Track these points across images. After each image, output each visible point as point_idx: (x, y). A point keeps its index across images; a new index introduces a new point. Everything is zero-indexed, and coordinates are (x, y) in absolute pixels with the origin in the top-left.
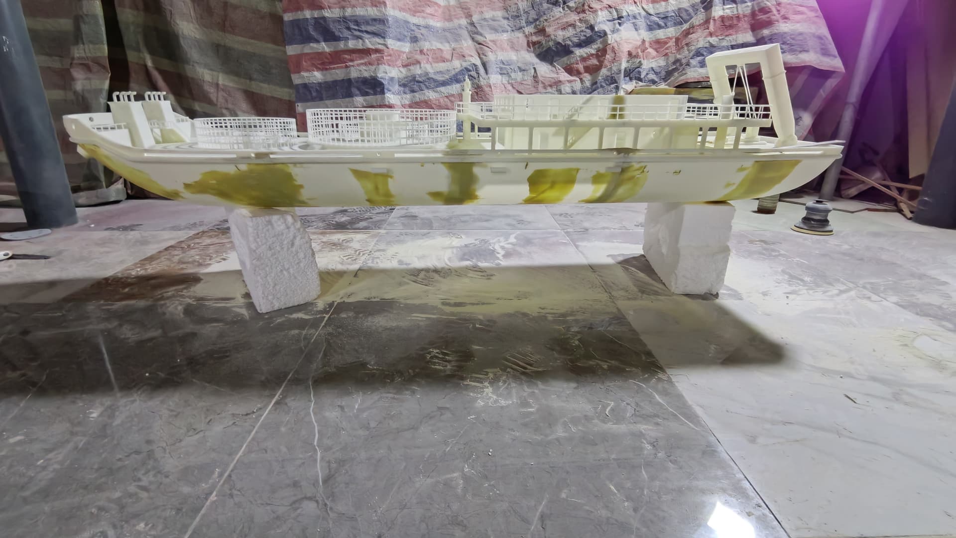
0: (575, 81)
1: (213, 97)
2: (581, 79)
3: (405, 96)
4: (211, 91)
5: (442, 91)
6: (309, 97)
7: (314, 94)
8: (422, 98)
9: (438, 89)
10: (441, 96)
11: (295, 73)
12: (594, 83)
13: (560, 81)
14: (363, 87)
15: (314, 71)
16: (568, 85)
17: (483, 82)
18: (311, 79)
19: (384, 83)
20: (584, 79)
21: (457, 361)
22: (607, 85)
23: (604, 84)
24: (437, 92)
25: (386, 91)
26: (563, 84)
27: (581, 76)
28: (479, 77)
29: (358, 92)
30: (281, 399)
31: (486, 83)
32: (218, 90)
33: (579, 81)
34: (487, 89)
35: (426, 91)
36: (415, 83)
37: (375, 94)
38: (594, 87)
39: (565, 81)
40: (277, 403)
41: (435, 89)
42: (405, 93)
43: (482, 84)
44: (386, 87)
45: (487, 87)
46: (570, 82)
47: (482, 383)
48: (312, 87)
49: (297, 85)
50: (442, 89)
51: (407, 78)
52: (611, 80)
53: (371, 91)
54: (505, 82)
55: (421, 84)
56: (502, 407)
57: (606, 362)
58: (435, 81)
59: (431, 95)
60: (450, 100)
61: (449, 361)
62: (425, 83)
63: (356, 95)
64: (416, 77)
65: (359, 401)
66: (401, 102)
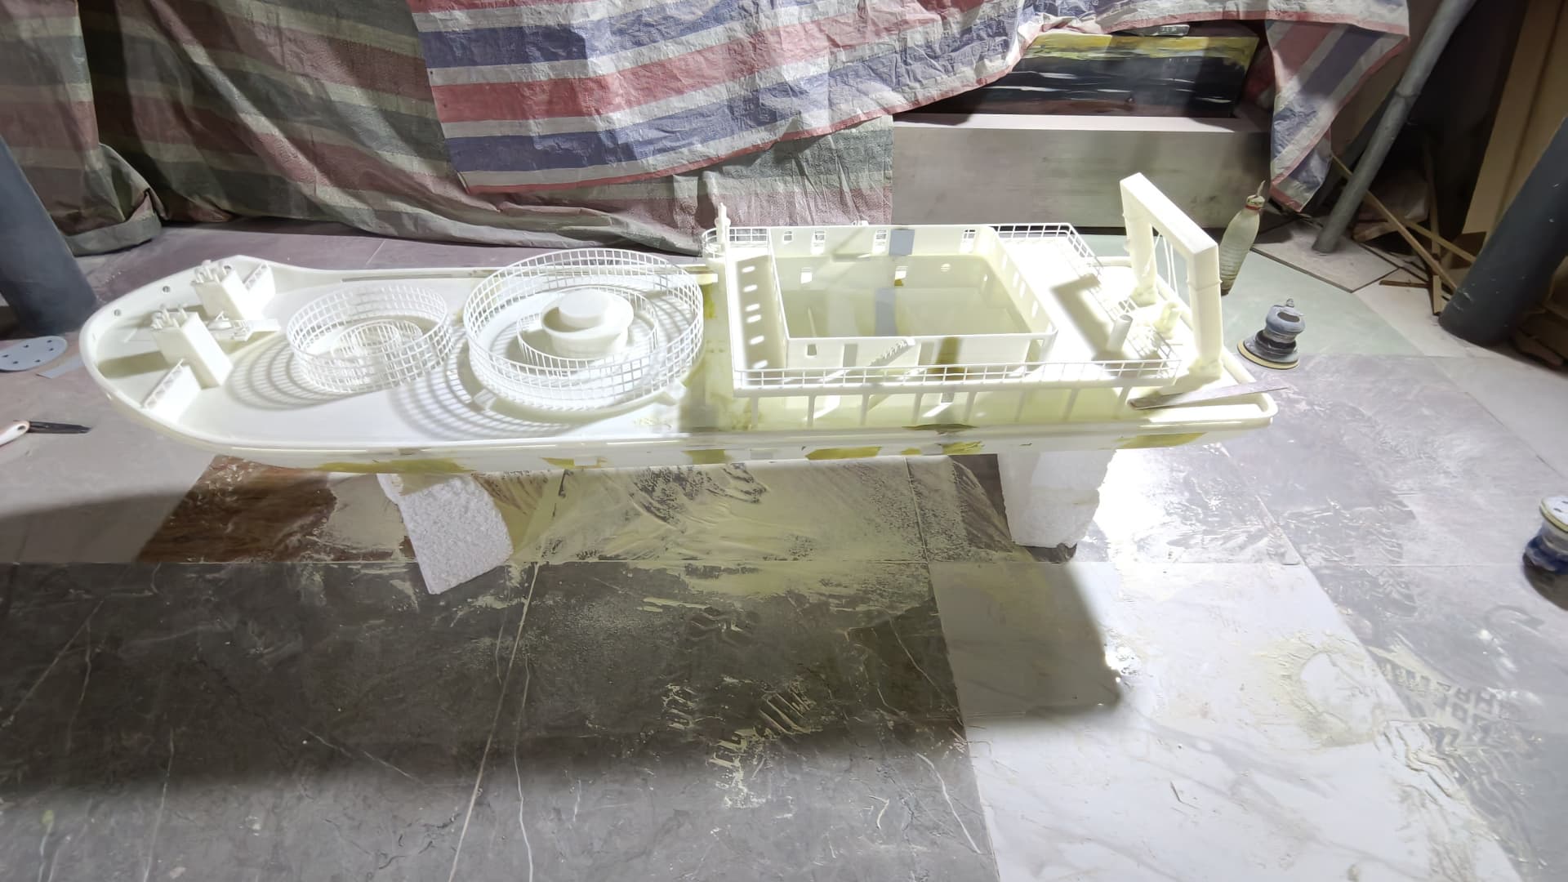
0: (933, 20)
1: (275, 51)
2: (944, 18)
3: (623, 53)
4: (270, 39)
5: (691, 42)
6: (449, 57)
7: (458, 53)
8: (655, 57)
9: (683, 38)
10: (689, 51)
11: (419, 10)
12: (967, 30)
13: (906, 22)
14: (546, 45)
15: (453, 9)
16: (920, 29)
17: (765, 24)
18: (450, 24)
19: (584, 36)
20: (950, 19)
21: (702, 711)
22: (989, 36)
23: (983, 34)
24: (681, 43)
25: (588, 52)
26: (912, 27)
27: (946, 12)
28: (757, 13)
29: (538, 54)
30: (482, 794)
31: (770, 27)
32: (281, 39)
33: (940, 22)
34: (772, 39)
35: (661, 44)
36: (641, 27)
37: (569, 56)
38: (967, 37)
39: (915, 21)
40: (478, 803)
41: (677, 40)
42: (623, 48)
43: (764, 28)
44: (587, 44)
45: (772, 34)
46: (924, 22)
47: (732, 761)
48: (454, 40)
49: (426, 34)
50: (691, 37)
51: (625, 16)
52: (998, 28)
53: (561, 52)
54: (806, 19)
55: (652, 29)
56: (753, 811)
57: (895, 714)
58: (677, 22)
59: (670, 50)
60: (706, 59)
61: (691, 712)
62: (659, 27)
63: (536, 60)
64: (641, 16)
65: (579, 799)
66: (616, 66)
